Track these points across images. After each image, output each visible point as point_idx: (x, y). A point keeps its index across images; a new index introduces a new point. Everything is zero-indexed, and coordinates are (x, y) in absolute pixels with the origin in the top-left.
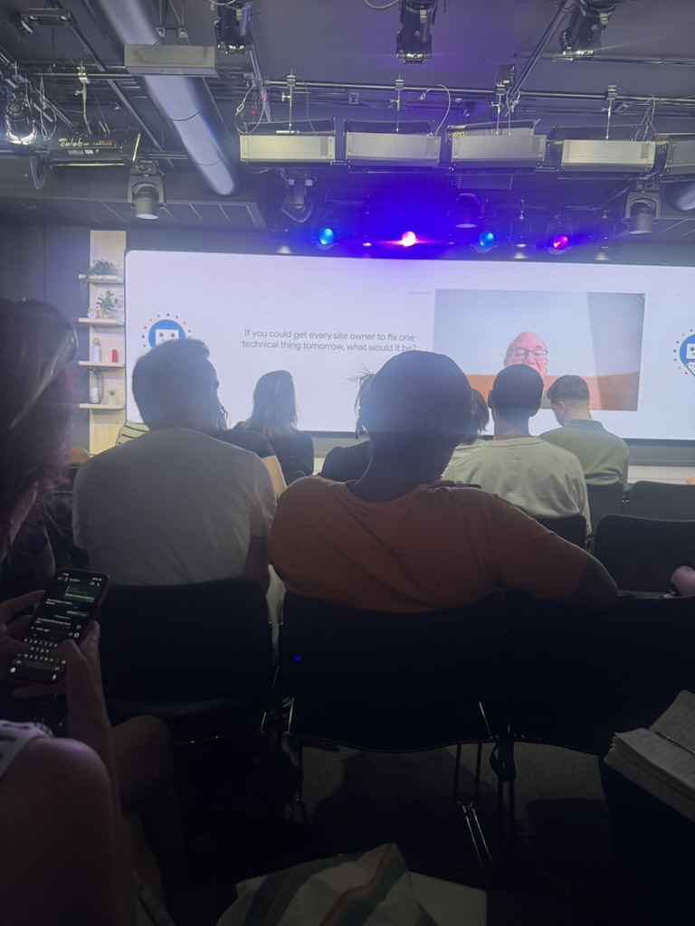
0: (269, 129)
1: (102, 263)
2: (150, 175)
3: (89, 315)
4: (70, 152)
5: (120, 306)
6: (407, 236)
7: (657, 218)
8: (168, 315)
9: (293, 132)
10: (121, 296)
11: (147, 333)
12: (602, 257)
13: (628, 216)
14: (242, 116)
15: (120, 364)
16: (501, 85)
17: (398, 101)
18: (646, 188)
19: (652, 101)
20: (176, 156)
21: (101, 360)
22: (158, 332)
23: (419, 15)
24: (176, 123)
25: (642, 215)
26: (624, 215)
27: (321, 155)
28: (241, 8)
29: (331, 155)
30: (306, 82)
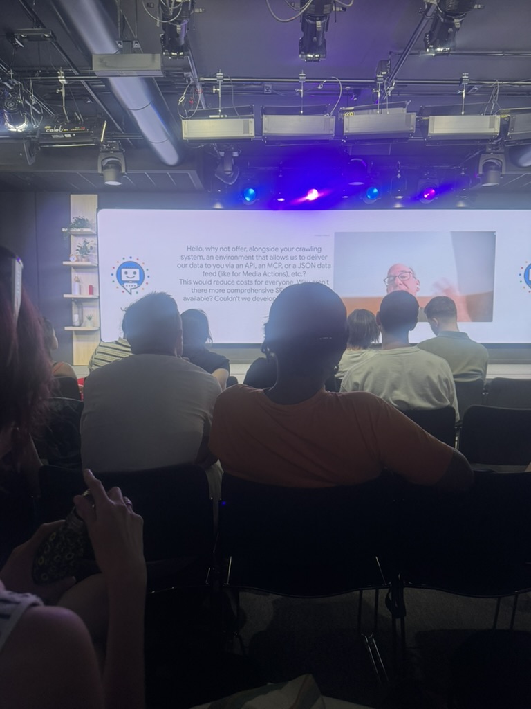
0: (203, 115)
1: (79, 219)
2: (115, 152)
3: (71, 259)
4: (54, 136)
5: (93, 252)
6: (311, 192)
7: (503, 173)
8: (131, 257)
9: (222, 116)
10: (95, 244)
11: (115, 272)
12: (461, 205)
13: (481, 173)
14: (183, 105)
15: (95, 295)
16: (380, 76)
17: (302, 91)
18: (494, 151)
19: (497, 84)
20: (134, 137)
21: (80, 294)
22: (123, 271)
23: (316, 24)
24: (133, 112)
25: (492, 171)
26: (478, 172)
27: (244, 133)
28: (180, 24)
29: (252, 133)
30: (231, 78)
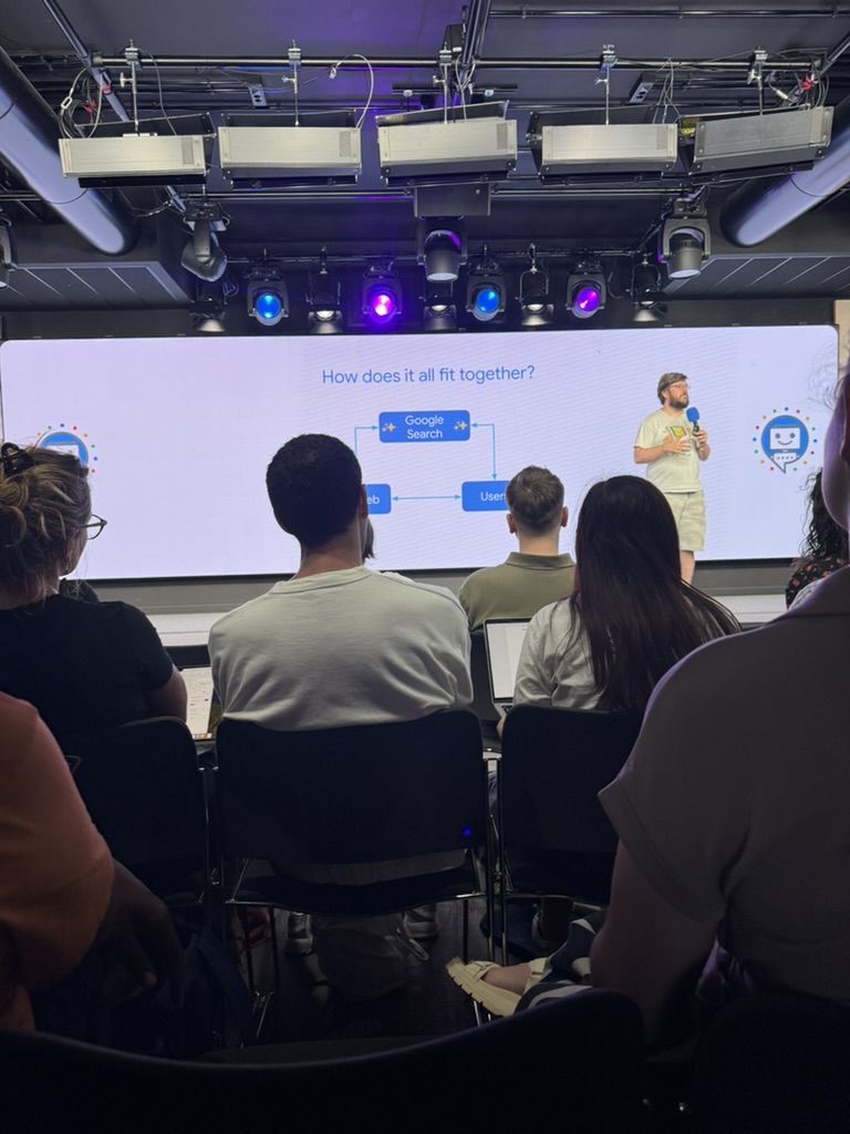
7: (707, 253)
8: (62, 425)
12: (645, 318)
13: (666, 252)
14: (71, 115)
16: (445, 52)
17: (294, 80)
18: (689, 213)
19: (668, 67)
20: (29, 197)
25: (686, 249)
26: (662, 252)
27: (184, 163)
29: (199, 164)
30: (155, 57)
